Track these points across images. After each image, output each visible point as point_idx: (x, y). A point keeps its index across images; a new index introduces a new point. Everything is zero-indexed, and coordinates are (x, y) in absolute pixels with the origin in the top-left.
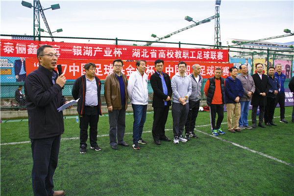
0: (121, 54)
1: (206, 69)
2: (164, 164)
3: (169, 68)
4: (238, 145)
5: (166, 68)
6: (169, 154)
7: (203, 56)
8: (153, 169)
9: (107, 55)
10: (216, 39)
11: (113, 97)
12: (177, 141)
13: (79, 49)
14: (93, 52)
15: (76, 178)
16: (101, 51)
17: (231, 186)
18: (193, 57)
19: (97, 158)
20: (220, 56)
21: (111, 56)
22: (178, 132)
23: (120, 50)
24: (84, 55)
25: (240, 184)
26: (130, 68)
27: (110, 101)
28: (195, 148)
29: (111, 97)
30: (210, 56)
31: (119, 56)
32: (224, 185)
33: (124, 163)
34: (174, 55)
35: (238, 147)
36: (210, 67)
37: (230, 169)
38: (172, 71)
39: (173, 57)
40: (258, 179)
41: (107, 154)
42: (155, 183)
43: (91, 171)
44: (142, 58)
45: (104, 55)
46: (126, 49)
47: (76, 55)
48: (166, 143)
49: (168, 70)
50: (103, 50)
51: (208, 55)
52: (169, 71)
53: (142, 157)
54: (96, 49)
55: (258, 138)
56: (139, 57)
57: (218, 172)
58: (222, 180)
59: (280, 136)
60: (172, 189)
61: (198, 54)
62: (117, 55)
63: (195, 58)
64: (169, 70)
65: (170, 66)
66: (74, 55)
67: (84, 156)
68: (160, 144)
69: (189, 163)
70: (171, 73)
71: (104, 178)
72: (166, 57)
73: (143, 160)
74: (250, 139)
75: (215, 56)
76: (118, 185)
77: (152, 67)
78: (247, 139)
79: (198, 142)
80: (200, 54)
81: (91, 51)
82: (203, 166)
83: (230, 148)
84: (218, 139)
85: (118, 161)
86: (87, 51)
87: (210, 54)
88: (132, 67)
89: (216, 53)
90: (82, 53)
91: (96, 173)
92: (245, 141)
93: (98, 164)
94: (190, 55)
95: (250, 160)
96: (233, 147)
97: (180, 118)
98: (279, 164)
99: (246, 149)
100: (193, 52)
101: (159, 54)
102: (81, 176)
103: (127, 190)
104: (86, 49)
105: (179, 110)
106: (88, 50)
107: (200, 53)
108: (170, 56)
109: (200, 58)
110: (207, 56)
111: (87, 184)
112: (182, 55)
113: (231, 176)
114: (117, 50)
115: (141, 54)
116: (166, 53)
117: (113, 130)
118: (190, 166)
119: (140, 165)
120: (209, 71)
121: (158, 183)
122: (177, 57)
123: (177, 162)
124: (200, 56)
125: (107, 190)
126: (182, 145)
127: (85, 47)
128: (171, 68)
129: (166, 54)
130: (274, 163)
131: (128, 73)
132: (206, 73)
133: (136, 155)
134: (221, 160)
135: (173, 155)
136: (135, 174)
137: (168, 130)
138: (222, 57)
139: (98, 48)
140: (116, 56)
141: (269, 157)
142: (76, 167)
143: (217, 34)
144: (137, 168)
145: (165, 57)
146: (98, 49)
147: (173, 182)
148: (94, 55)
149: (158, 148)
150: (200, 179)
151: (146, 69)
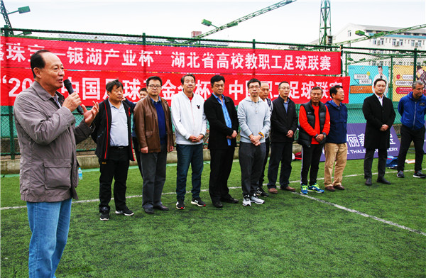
0: (152, 61)
1: (300, 86)
2: (229, 231)
3: (236, 84)
4: (344, 208)
5: (231, 86)
6: (236, 220)
7: (295, 64)
8: (213, 237)
9: (127, 64)
10: (323, 31)
11: (148, 133)
12: (249, 202)
13: (78, 52)
14: (104, 59)
15: (102, 249)
16: (118, 56)
17: (323, 254)
18: (276, 67)
19: (128, 225)
20: (326, 63)
21: (136, 64)
22: (249, 189)
23: (151, 55)
24: (87, 62)
25: (336, 252)
26: (168, 85)
27: (144, 139)
28: (275, 212)
29: (145, 134)
30: (307, 64)
31: (149, 65)
32: (312, 253)
33: (169, 230)
34: (243, 64)
35: (343, 210)
36: (308, 83)
37: (325, 236)
38: (241, 92)
39: (242, 67)
40: (362, 246)
41: (142, 221)
42: (217, 251)
43: (122, 240)
44: (187, 69)
45: (123, 64)
46: (160, 53)
47: (73, 62)
48: (232, 205)
49: (233, 89)
50: (121, 54)
51: (303, 63)
52: (236, 91)
53: (194, 223)
54: (108, 53)
55: (379, 198)
56: (183, 66)
57: (307, 240)
58: (310, 248)
59: (415, 196)
60: (240, 257)
61: (286, 60)
62: (145, 64)
63: (281, 67)
64: (236, 89)
65: (236, 82)
66: (71, 62)
67: (106, 223)
68: (222, 207)
69: (265, 229)
70: (239, 94)
71: (144, 248)
72: (230, 66)
73: (196, 227)
74: (364, 201)
75: (316, 63)
76: (165, 254)
77: (206, 83)
78: (359, 199)
79: (282, 203)
80: (289, 61)
81: (100, 55)
82: (286, 232)
83: (330, 211)
84: (313, 200)
85: (160, 229)
86: (92, 55)
87: (307, 60)
88: (171, 84)
89: (319, 58)
90: (85, 59)
91: (131, 243)
92: (356, 203)
93: (131, 232)
94: (272, 62)
95: (356, 225)
96: (334, 211)
97: (253, 167)
98: (399, 230)
99: (355, 213)
100: (276, 57)
101: (218, 62)
102: (109, 246)
103: (179, 258)
104: (90, 53)
105: (250, 154)
106: (95, 53)
107: (289, 59)
108: (236, 64)
109: (289, 68)
110: (301, 65)
111: (120, 255)
112: (258, 64)
113: (324, 244)
114: (146, 55)
115: (187, 61)
116: (229, 59)
117: (148, 185)
118: (267, 233)
119: (193, 232)
120: (306, 91)
121: (221, 252)
122: (248, 66)
123: (249, 227)
124: (289, 64)
125: (150, 260)
126: (256, 208)
127: (88, 49)
128: (239, 86)
129: (230, 61)
130: (392, 229)
131: (165, 95)
132: (299, 94)
133: (186, 220)
134: (313, 226)
135: (242, 220)
136: (187, 242)
137: (233, 188)
138: (328, 65)
139: (112, 51)
140: (143, 65)
141: (387, 222)
142: (98, 237)
143: (325, 19)
144: (189, 235)
145: (227, 67)
146: (112, 53)
147: (241, 250)
148: (106, 64)
149: (219, 212)
150: (280, 247)
151: (196, 87)
